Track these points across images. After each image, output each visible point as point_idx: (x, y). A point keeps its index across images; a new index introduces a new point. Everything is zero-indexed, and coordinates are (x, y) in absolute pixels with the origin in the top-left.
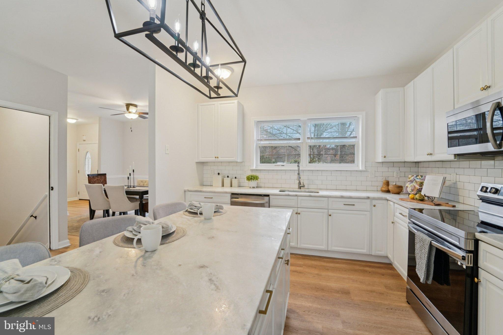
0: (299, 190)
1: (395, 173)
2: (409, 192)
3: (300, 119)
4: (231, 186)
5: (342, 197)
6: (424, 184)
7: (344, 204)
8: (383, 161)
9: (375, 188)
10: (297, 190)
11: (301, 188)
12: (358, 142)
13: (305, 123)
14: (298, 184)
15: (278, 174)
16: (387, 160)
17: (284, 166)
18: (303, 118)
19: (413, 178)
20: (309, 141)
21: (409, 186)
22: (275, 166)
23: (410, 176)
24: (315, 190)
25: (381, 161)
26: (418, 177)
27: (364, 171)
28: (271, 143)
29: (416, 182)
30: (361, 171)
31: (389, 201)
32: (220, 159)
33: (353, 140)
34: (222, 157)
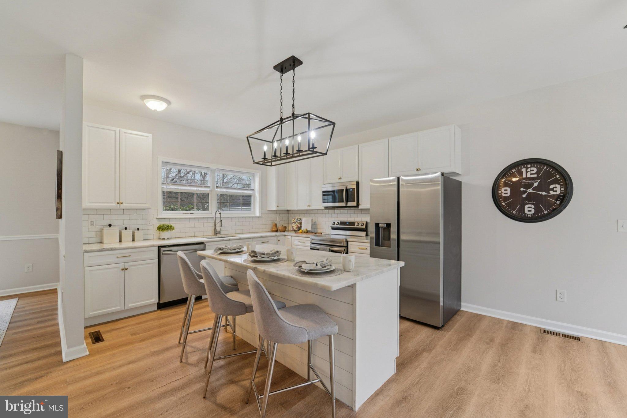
0: (215, 236)
1: (278, 218)
2: (295, 229)
3: (209, 168)
4: (133, 240)
5: (262, 237)
6: (302, 224)
7: (262, 242)
8: (276, 209)
9: (267, 230)
10: (213, 236)
11: (217, 234)
12: (255, 194)
13: (214, 171)
14: (214, 231)
15: (190, 222)
16: (279, 209)
17: (193, 213)
18: (213, 167)
19: (295, 220)
20: (218, 190)
21: (294, 226)
22: (183, 213)
23: (293, 219)
24: (230, 235)
25: (275, 209)
26: (298, 220)
27: (261, 217)
28: (178, 189)
29: (298, 223)
30: (259, 217)
31: (286, 236)
32: (125, 205)
33: (251, 192)
34: (126, 203)
